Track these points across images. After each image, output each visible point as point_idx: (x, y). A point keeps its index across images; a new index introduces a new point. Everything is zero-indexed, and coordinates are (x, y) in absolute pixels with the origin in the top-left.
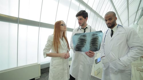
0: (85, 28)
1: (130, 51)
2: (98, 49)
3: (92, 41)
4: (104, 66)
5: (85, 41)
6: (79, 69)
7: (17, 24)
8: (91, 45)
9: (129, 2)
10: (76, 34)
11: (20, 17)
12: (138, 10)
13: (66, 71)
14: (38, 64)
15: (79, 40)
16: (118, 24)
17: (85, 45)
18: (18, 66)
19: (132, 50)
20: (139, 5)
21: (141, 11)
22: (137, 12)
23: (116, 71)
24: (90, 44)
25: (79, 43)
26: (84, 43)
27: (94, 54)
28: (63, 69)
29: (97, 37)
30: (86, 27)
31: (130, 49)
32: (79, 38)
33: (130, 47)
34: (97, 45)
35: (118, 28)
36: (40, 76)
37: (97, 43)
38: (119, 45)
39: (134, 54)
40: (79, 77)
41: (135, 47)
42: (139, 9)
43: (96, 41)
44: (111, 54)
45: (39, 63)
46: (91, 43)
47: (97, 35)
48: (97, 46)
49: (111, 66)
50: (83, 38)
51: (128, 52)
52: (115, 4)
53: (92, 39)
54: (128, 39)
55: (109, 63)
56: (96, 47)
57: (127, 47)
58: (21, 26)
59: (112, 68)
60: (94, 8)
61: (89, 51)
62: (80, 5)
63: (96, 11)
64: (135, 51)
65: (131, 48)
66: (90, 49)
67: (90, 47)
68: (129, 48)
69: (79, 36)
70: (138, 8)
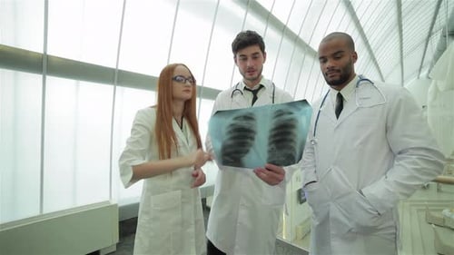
0: (256, 87)
1: (396, 163)
2: (297, 157)
3: (273, 133)
4: (315, 213)
5: (252, 135)
6: (239, 221)
7: (41, 76)
8: (273, 146)
9: (403, 8)
10: (218, 112)
11: (48, 53)
12: (430, 35)
13: (192, 230)
14: (112, 206)
15: (230, 132)
16: (360, 77)
17: (251, 145)
18: (45, 212)
19: (401, 162)
20: (435, 18)
21: (439, 38)
22: (427, 40)
23: (350, 231)
24: (270, 144)
25: (230, 142)
26: (249, 141)
27: (283, 174)
28: (183, 224)
29: (292, 119)
30: (261, 83)
31: (395, 156)
32: (232, 125)
33: (396, 150)
34: (292, 144)
35: (360, 87)
36: (118, 245)
37: (291, 141)
38: (361, 143)
39: (406, 175)
40: (237, 247)
41: (411, 151)
42: (434, 30)
43: (289, 133)
44: (334, 173)
45: (113, 202)
46: (272, 139)
47: (291, 113)
48: (292, 148)
49: (336, 212)
50: (244, 123)
51: (390, 166)
52: (359, 15)
53: (273, 127)
54: (389, 124)
55: (329, 205)
56: (290, 152)
57: (386, 150)
58: (53, 81)
59: (337, 221)
60: (294, 27)
61: (268, 165)
62: (249, 15)
63: (301, 36)
64: (409, 163)
65: (399, 156)
66: (269, 158)
67: (269, 152)
68: (394, 154)
69: (229, 121)
70: (431, 28)
